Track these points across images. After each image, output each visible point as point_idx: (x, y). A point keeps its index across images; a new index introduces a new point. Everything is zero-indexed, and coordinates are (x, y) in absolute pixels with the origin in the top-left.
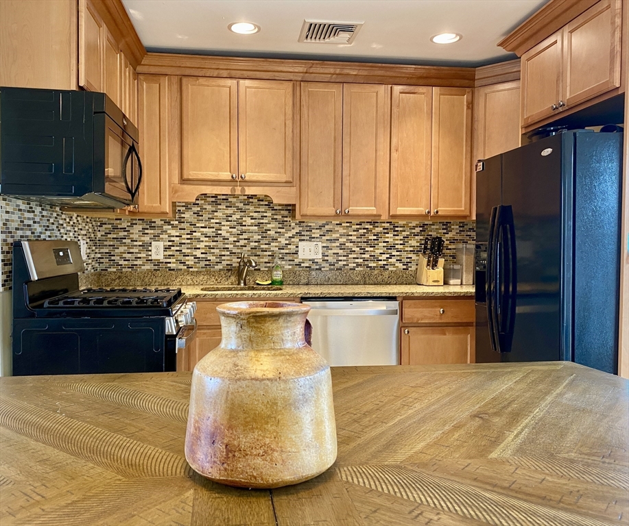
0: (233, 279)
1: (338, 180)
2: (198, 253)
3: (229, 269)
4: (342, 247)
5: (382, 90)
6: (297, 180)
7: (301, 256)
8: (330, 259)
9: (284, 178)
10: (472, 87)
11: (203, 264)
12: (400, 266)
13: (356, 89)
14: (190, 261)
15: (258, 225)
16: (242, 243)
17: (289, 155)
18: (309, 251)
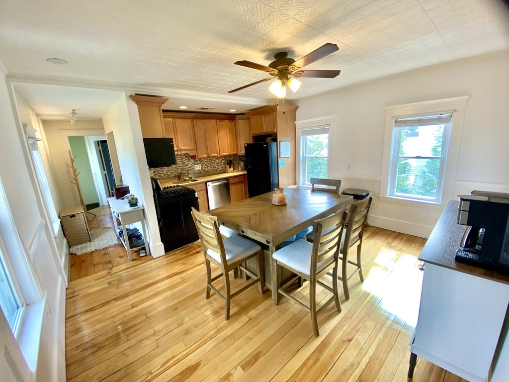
0: (177, 179)
1: (207, 147)
2: (165, 173)
3: (175, 176)
4: (206, 165)
5: (214, 121)
6: (196, 148)
7: (195, 169)
8: (203, 169)
9: (192, 148)
10: (235, 120)
11: (167, 176)
12: (221, 168)
13: (208, 120)
14: (162, 175)
15: (182, 161)
16: (178, 167)
17: (193, 141)
18: (198, 167)
